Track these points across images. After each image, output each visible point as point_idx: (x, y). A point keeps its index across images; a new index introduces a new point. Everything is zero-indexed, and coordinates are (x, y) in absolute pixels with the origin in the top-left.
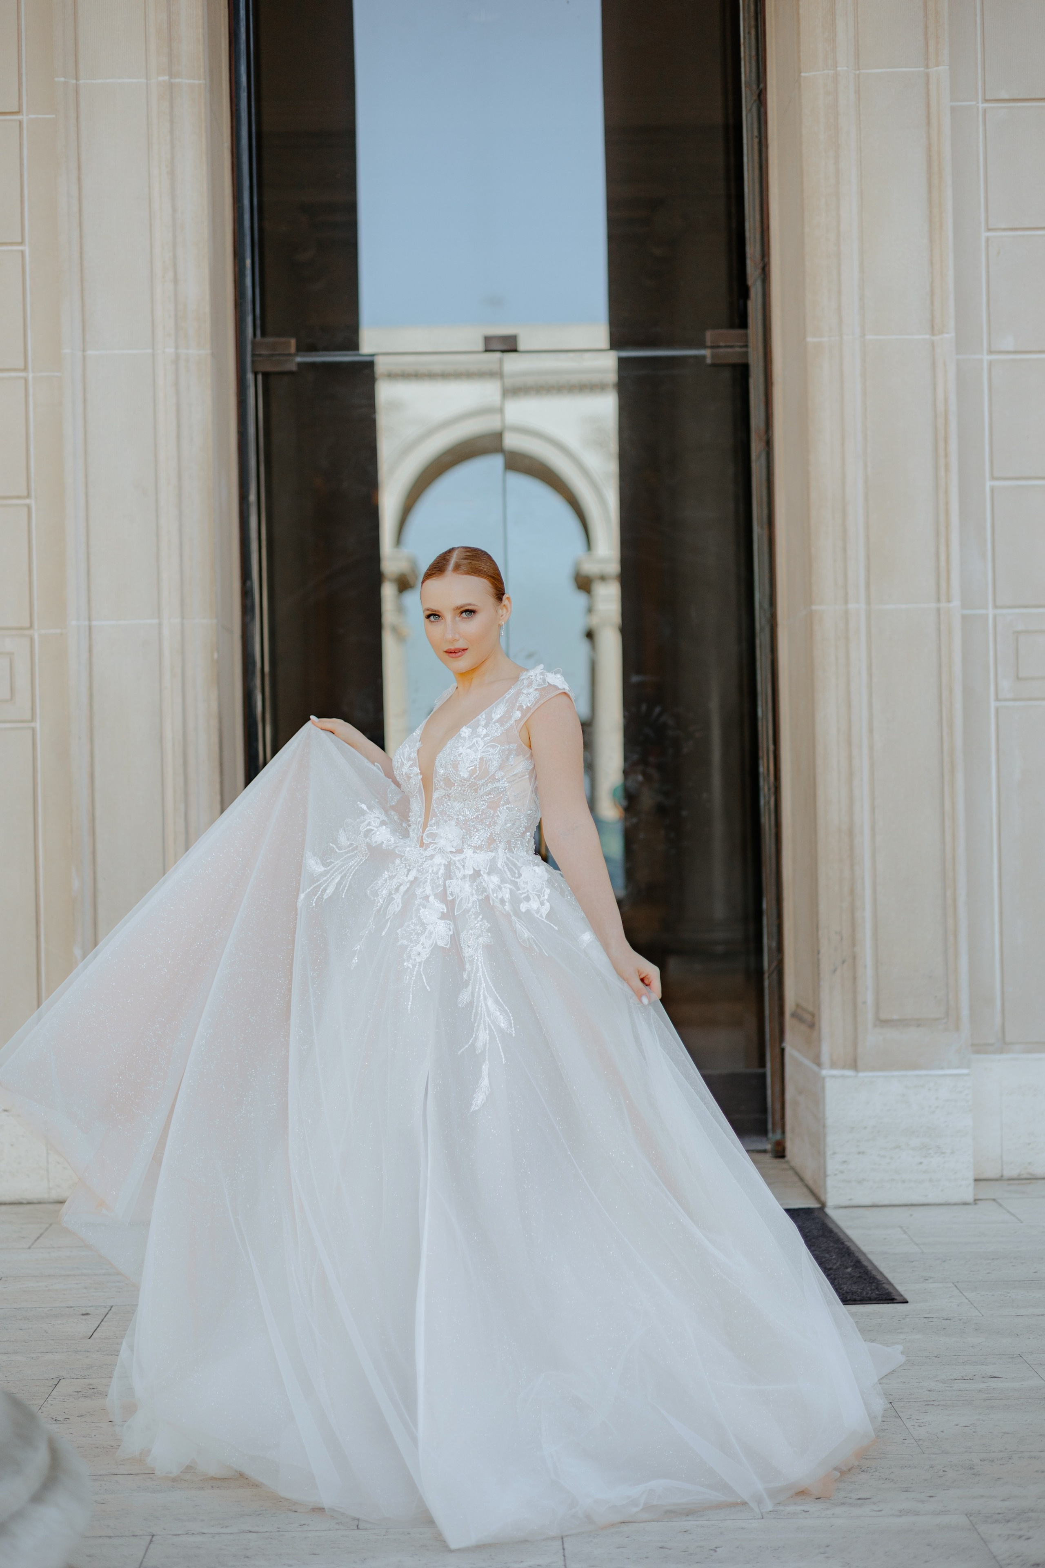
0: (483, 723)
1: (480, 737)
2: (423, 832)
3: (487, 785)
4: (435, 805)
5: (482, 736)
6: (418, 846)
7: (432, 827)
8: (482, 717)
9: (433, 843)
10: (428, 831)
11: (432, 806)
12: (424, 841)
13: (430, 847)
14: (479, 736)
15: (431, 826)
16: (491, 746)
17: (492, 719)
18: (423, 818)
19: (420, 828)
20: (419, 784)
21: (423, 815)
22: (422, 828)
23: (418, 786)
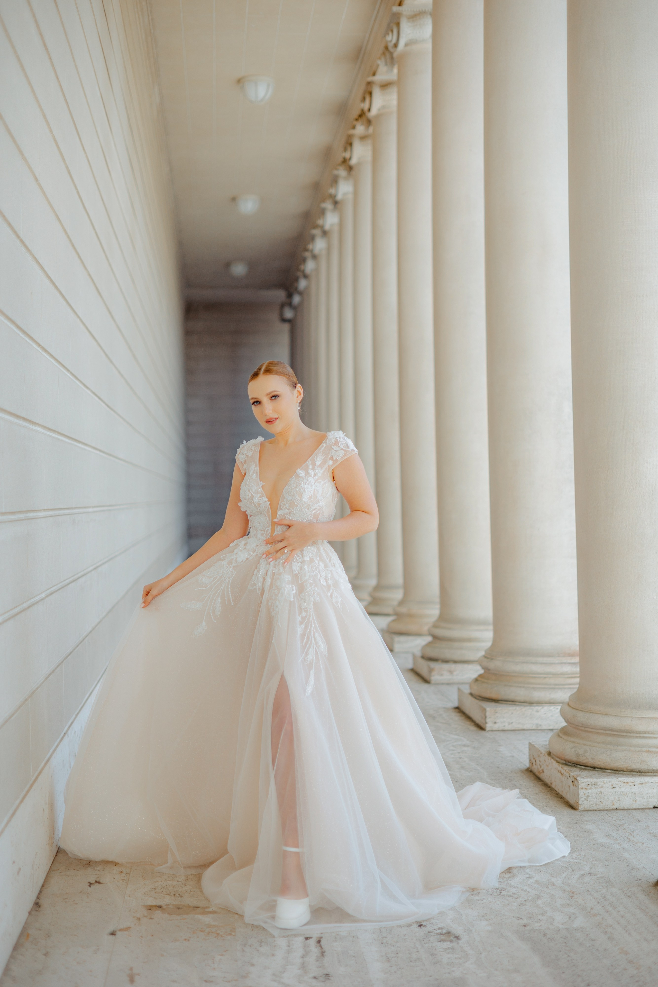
0: (310, 467)
5: (312, 476)
16: (318, 482)
17: (316, 464)
18: (271, 527)
19: (269, 534)
20: (267, 507)
21: (270, 526)
22: (270, 534)
23: (267, 508)
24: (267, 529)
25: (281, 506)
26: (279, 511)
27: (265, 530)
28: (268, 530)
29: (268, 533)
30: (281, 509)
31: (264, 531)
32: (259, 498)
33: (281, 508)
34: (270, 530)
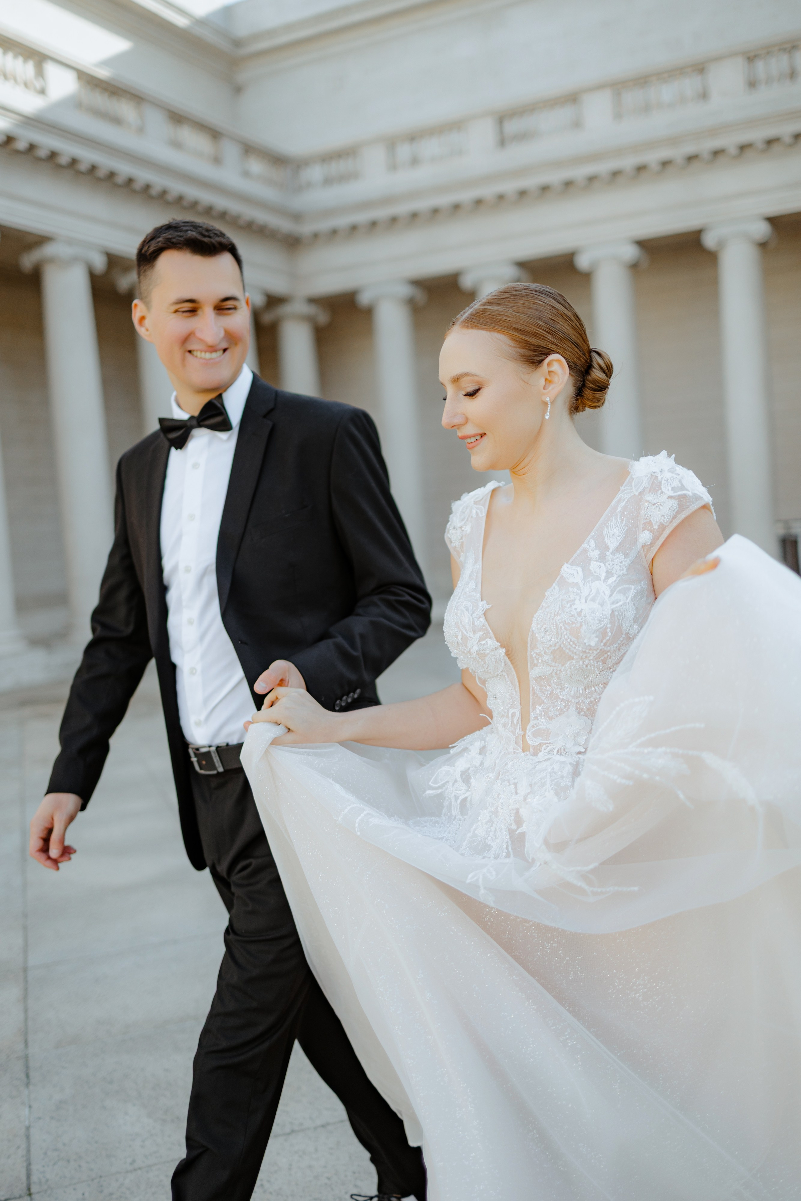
0: (595, 554)
1: (601, 580)
2: (524, 728)
3: (619, 650)
4: (537, 688)
5: (603, 578)
6: (521, 750)
7: (538, 719)
8: (590, 545)
9: (546, 744)
10: (533, 727)
11: (531, 689)
12: (529, 742)
13: (543, 749)
14: (598, 578)
15: (536, 718)
16: (620, 592)
17: (607, 548)
18: (519, 707)
19: (517, 723)
20: (503, 661)
21: (518, 704)
22: (520, 723)
23: (503, 664)
24: (511, 711)
25: (535, 659)
26: (532, 668)
27: (508, 713)
28: (514, 714)
29: (515, 722)
30: (536, 665)
31: (507, 717)
32: (479, 641)
33: (536, 662)
34: (518, 714)
